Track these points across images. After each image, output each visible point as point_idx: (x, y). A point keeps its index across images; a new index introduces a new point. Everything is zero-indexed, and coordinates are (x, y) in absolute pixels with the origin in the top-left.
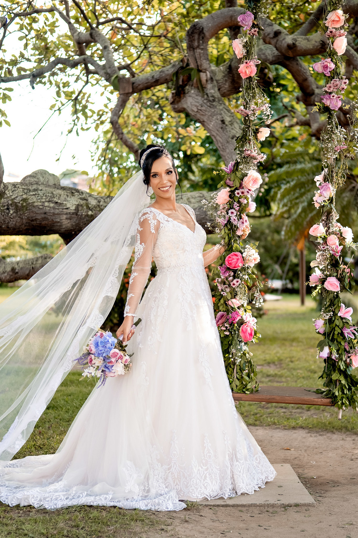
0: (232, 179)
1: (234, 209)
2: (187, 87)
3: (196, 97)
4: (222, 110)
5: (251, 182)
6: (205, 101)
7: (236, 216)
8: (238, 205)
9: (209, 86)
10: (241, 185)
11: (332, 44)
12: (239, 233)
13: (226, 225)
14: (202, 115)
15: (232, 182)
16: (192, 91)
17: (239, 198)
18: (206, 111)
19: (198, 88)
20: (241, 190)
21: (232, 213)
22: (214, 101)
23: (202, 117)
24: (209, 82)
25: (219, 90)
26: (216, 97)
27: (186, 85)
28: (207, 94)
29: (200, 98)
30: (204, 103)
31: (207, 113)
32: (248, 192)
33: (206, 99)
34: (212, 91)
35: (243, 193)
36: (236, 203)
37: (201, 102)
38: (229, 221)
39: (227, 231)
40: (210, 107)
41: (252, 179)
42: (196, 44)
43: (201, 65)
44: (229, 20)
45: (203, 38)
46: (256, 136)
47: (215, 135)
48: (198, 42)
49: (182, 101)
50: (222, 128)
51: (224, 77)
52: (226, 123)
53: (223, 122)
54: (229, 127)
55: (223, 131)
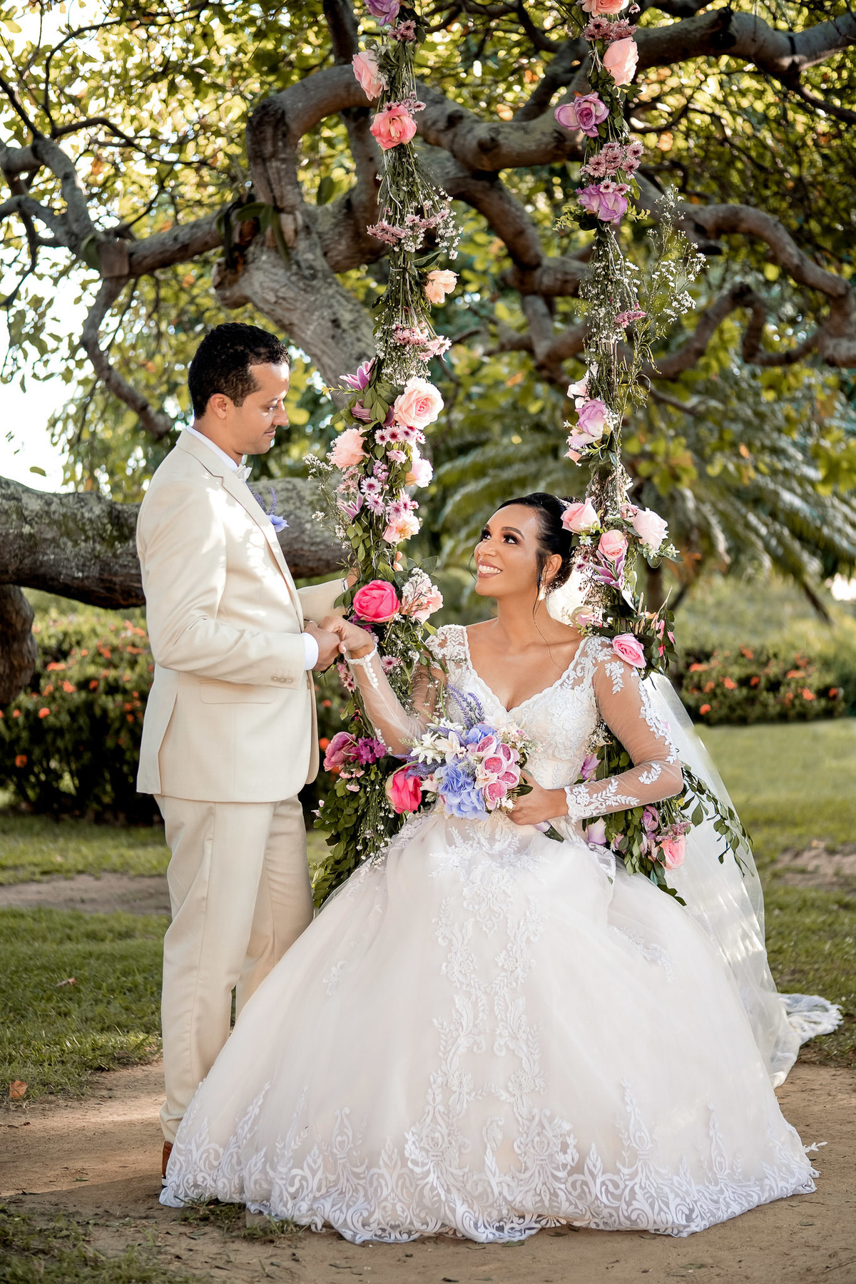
0: (368, 403)
1: (376, 477)
2: (252, 249)
3: (274, 270)
4: (333, 297)
5: (414, 410)
6: (294, 278)
7: (380, 494)
8: (384, 467)
9: (302, 245)
10: (389, 415)
11: (602, 58)
12: (390, 536)
13: (357, 519)
14: (288, 310)
15: (366, 411)
16: (264, 258)
17: (386, 450)
18: (296, 300)
19: (276, 249)
20: (390, 430)
21: (371, 486)
22: (314, 277)
23: (287, 314)
24: (302, 235)
25: (325, 254)
26: (319, 268)
27: (249, 244)
28: (298, 263)
29: (281, 272)
30: (293, 283)
31: (298, 304)
32: (407, 433)
33: (296, 274)
34: (310, 256)
35: (394, 436)
36: (378, 463)
37: (284, 280)
38: (364, 509)
39: (360, 533)
40: (305, 291)
41: (417, 401)
42: (268, 149)
43: (282, 198)
44: (343, 93)
45: (284, 135)
46: (422, 292)
47: (319, 353)
48: (275, 145)
49: (242, 280)
50: (333, 337)
51: (336, 225)
52: (344, 325)
53: (336, 323)
54: (350, 337)
55: (337, 343)
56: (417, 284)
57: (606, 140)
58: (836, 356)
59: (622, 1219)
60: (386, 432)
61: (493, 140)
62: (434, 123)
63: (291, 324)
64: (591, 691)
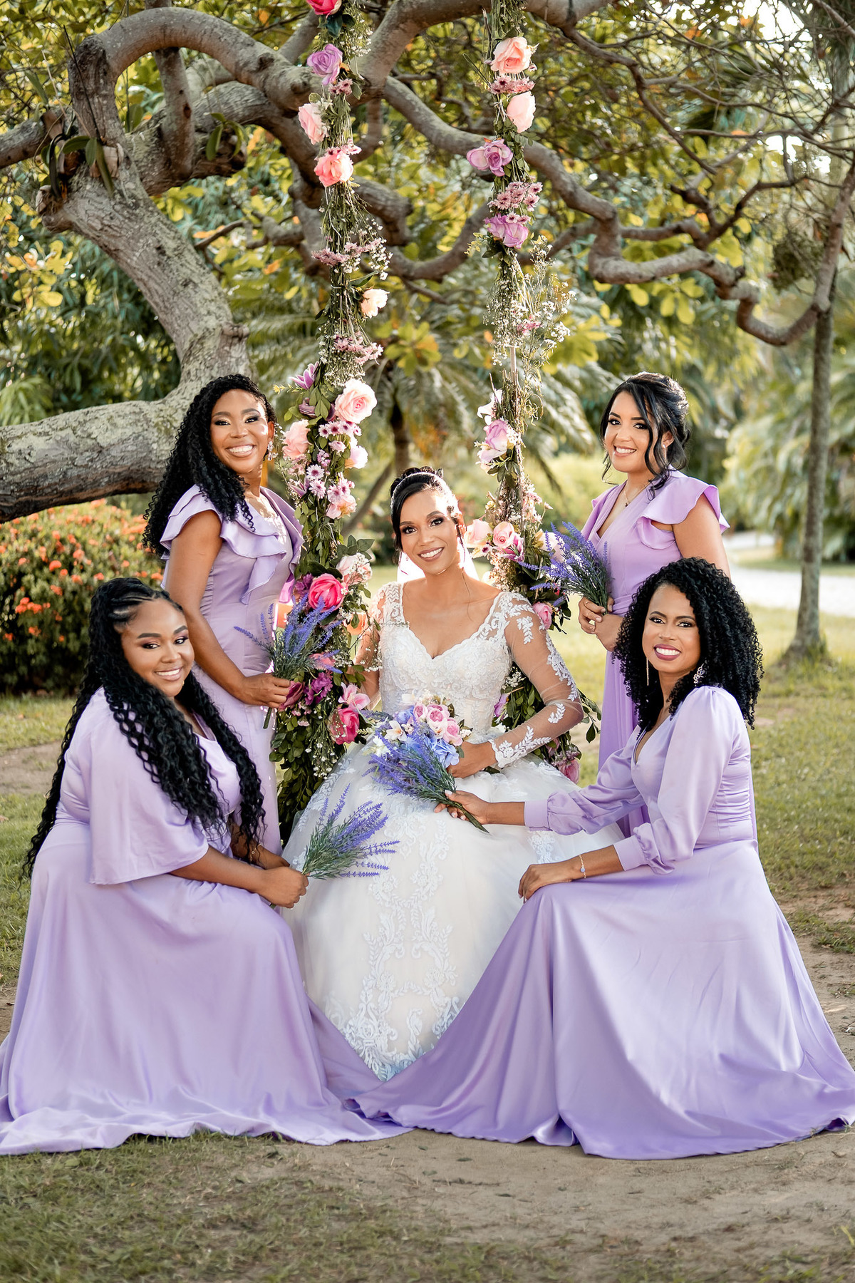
0: (313, 401)
1: (320, 464)
2: (76, 178)
3: (98, 199)
4: (156, 225)
5: (351, 407)
6: (118, 207)
7: (323, 479)
8: (327, 455)
9: (124, 174)
10: (331, 412)
11: (505, 108)
12: (333, 513)
13: (304, 499)
14: (114, 236)
15: (312, 408)
16: (88, 187)
17: (329, 441)
18: (121, 228)
19: (101, 179)
20: (332, 424)
21: (315, 472)
22: (136, 206)
23: (112, 240)
24: (123, 166)
25: (142, 180)
26: (140, 197)
27: (74, 173)
28: (120, 193)
29: (105, 201)
30: (117, 211)
31: (123, 232)
32: (346, 427)
33: (120, 203)
34: (131, 185)
35: (335, 429)
36: (322, 452)
37: (109, 209)
38: (310, 493)
39: (306, 511)
40: (130, 219)
41: (355, 400)
42: (91, 86)
43: (104, 131)
44: (158, 34)
45: (105, 73)
46: (359, 307)
47: (146, 278)
48: (97, 82)
49: (66, 207)
50: (159, 264)
51: (150, 153)
52: (168, 253)
53: (161, 250)
54: (175, 262)
55: (163, 270)
56: (354, 300)
57: (510, 180)
60: (328, 427)
61: (305, 84)
62: (246, 64)
63: (117, 250)
64: (504, 641)
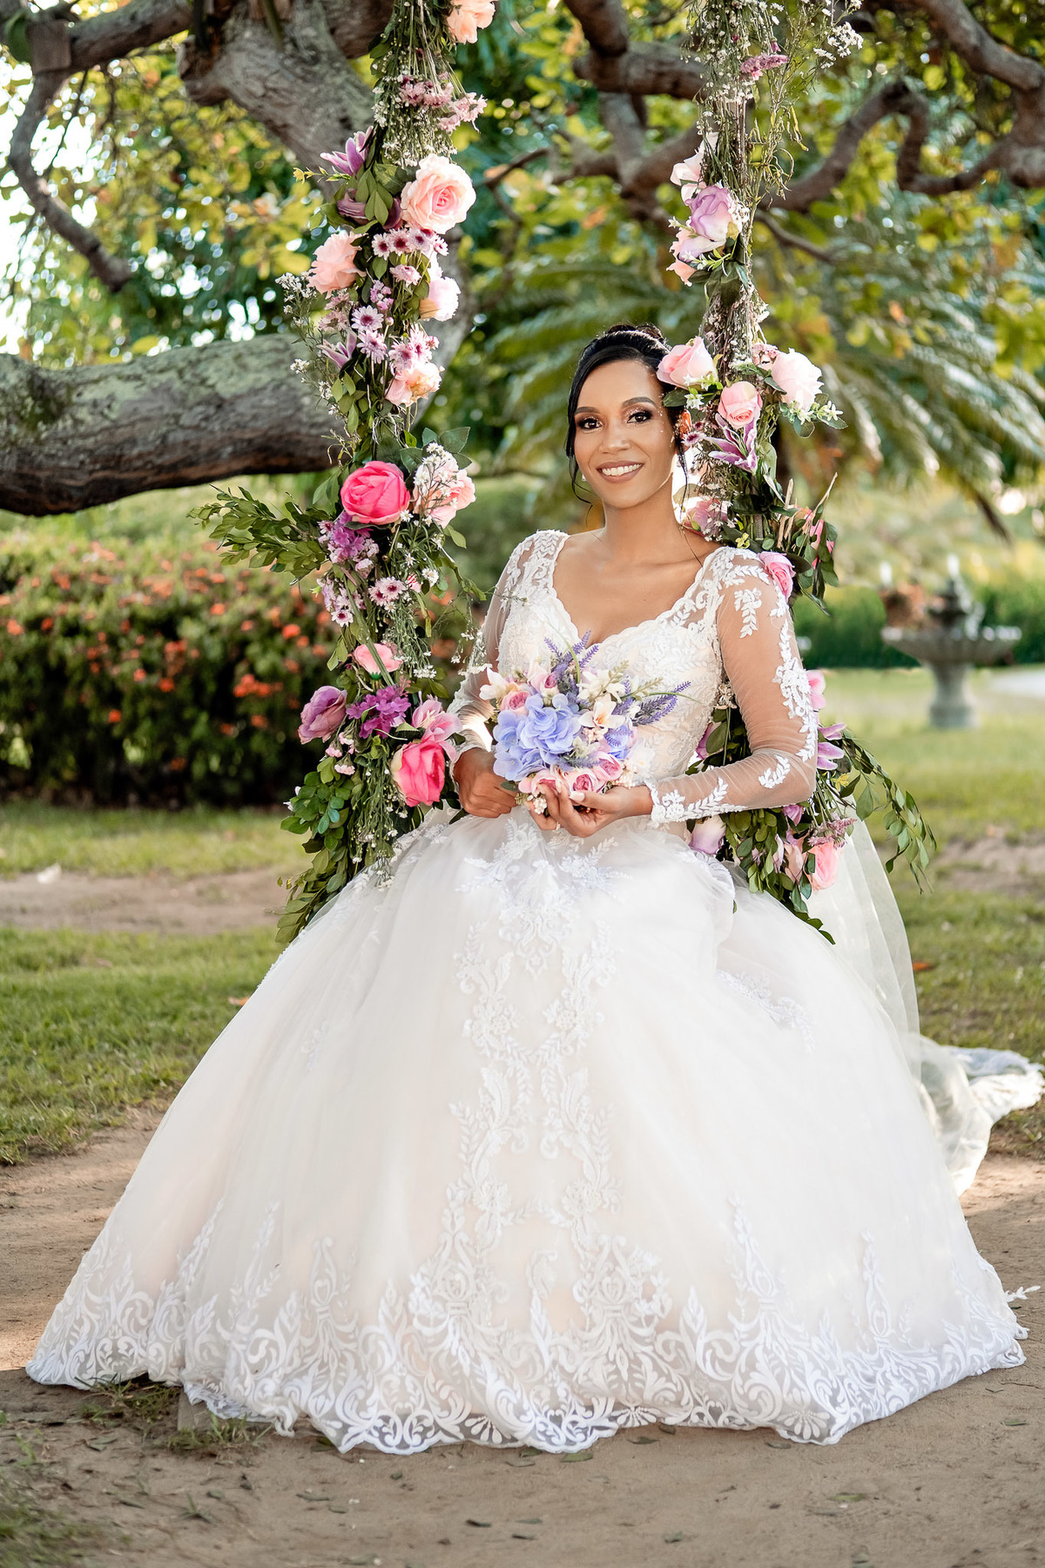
0: (361, 195)
1: (375, 306)
2: (231, 22)
3: (260, 52)
4: (342, 87)
5: (430, 204)
6: (288, 62)
7: (380, 331)
8: (387, 290)
9: (300, 16)
10: (394, 213)
12: (399, 395)
13: (348, 368)
14: (281, 105)
15: (359, 206)
16: (248, 34)
17: (390, 265)
18: (291, 92)
19: (264, 21)
20: (396, 234)
21: (367, 320)
22: (315, 60)
23: (279, 112)
24: (300, 4)
25: (332, 31)
26: (323, 48)
27: (227, 15)
28: (294, 42)
29: (271, 53)
30: (287, 68)
31: (294, 98)
32: (420, 239)
33: (292, 56)
34: (310, 32)
35: (400, 243)
36: (378, 285)
37: (275, 65)
38: (358, 355)
39: (352, 390)
40: (304, 79)
41: (436, 190)
46: (443, 25)
49: (217, 66)
53: (345, 122)
56: (436, 13)
58: (1027, 171)
59: (736, 1399)
60: (389, 238)
63: (285, 126)
64: (713, 633)
